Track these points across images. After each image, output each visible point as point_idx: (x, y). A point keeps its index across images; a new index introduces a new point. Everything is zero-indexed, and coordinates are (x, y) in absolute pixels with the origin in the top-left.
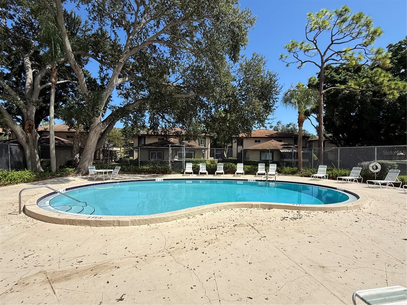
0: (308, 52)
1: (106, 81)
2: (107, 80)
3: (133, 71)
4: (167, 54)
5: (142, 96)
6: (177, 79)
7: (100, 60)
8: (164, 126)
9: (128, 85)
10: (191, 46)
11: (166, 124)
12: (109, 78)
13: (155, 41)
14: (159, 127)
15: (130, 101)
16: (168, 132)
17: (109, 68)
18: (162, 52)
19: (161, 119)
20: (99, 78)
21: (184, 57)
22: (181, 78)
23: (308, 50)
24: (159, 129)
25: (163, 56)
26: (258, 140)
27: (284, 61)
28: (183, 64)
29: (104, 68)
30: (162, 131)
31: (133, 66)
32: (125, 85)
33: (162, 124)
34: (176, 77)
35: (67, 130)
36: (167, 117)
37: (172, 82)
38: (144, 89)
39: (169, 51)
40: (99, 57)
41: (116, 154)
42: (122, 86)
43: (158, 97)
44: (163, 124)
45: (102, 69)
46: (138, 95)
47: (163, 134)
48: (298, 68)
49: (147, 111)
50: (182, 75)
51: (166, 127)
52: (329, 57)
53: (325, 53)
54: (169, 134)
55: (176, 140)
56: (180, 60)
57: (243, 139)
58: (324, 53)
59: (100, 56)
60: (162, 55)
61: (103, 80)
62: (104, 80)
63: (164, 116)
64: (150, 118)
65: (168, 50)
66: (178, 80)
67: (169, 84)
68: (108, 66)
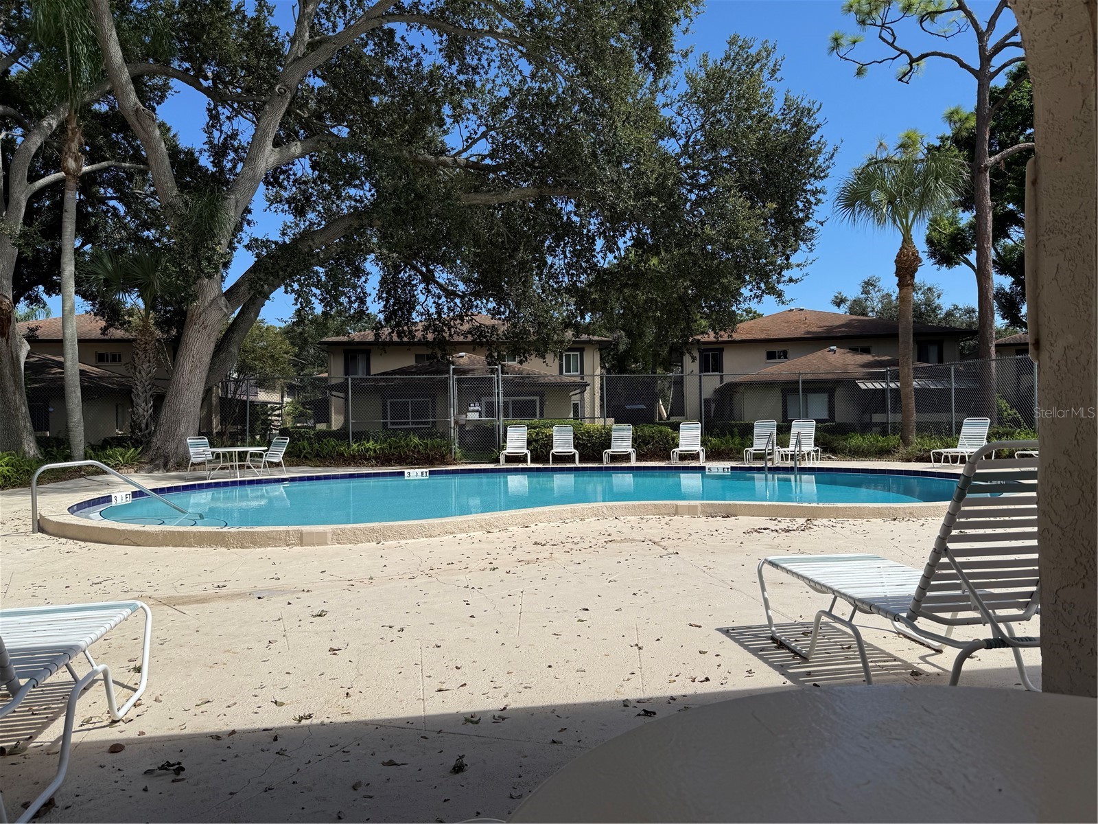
0: (932, 20)
1: (230, 158)
2: (232, 155)
3: (320, 117)
4: (432, 57)
5: (353, 203)
6: (471, 141)
7: (209, 87)
8: (433, 310)
9: (303, 168)
10: (510, 25)
11: (440, 302)
12: (238, 148)
13: (390, 18)
14: (414, 315)
15: (312, 224)
16: (449, 329)
17: (237, 112)
18: (415, 51)
19: (423, 285)
20: (206, 147)
21: (489, 65)
22: (484, 135)
23: (932, 15)
24: (417, 320)
25: (419, 64)
26: (776, 348)
27: (847, 57)
28: (489, 86)
29: (225, 112)
30: (426, 329)
31: (319, 102)
32: (294, 168)
33: (426, 302)
34: (466, 134)
35: (97, 334)
36: (442, 276)
37: (453, 153)
38: (358, 178)
39: (439, 46)
40: (206, 78)
41: (266, 413)
42: (283, 172)
43: (407, 204)
44: (430, 300)
45: (214, 117)
46: (339, 202)
47: (430, 337)
48: (900, 80)
49: (372, 256)
50: (486, 126)
51: (439, 312)
52: (1007, 37)
53: (992, 24)
54: (451, 335)
55: (478, 357)
56: (478, 73)
57: (722, 350)
58: (989, 23)
59: (210, 74)
60: (415, 61)
61: (218, 153)
62: (224, 155)
63: (431, 272)
64: (383, 282)
65: (436, 43)
66: (475, 141)
67: (443, 158)
68: (236, 105)
